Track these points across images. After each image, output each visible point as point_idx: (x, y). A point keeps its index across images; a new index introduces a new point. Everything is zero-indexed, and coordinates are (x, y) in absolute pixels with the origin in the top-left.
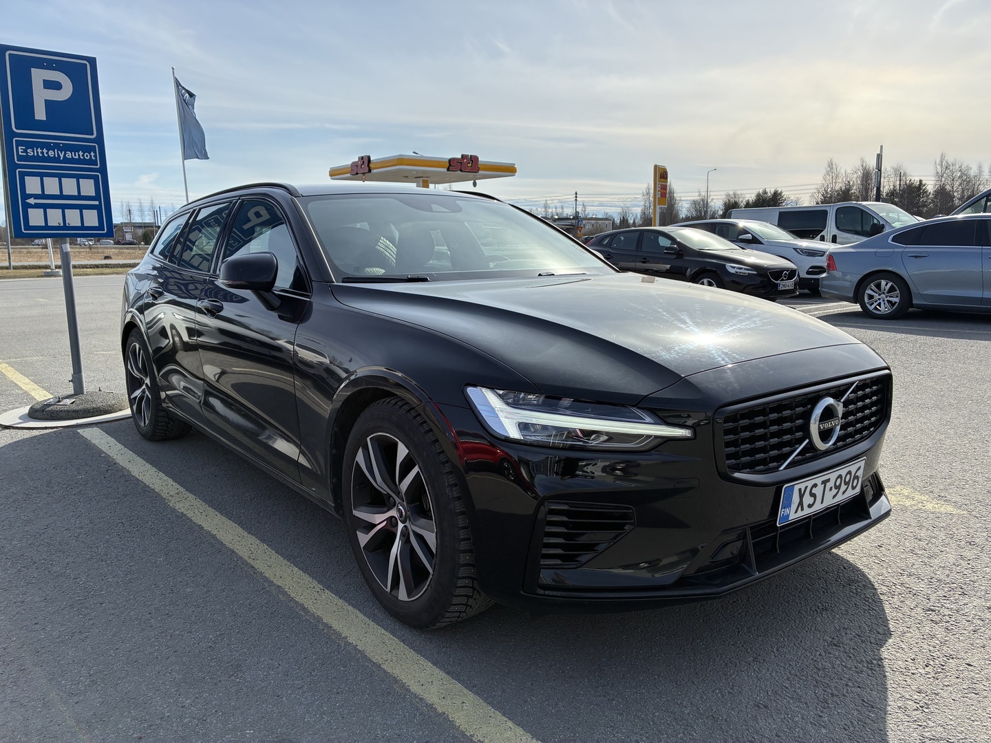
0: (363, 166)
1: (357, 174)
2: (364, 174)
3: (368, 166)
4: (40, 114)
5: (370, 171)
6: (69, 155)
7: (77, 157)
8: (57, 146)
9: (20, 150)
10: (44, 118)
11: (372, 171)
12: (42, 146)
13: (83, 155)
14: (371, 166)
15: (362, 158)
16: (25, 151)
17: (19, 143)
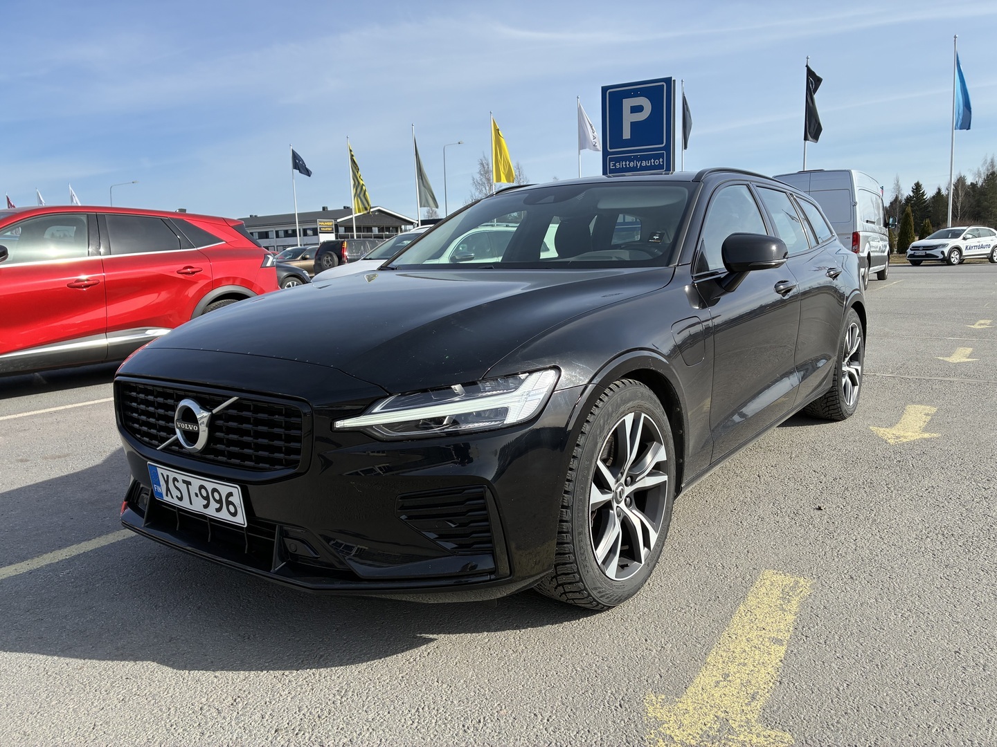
4: (627, 134)
6: (644, 164)
7: (650, 164)
8: (636, 158)
9: (611, 165)
10: (629, 137)
12: (625, 159)
13: (654, 162)
16: (615, 165)
17: (611, 160)
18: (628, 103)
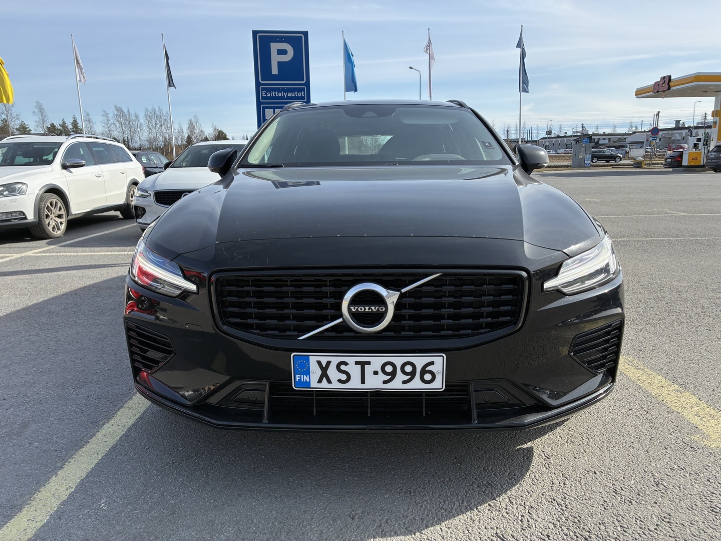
0: (663, 85)
1: (658, 92)
2: (664, 91)
3: (668, 84)
4: (275, 71)
5: (669, 88)
6: (290, 95)
7: (294, 95)
8: (283, 90)
9: (263, 94)
10: (277, 73)
11: (671, 89)
12: (275, 90)
13: (297, 94)
14: (671, 84)
15: (664, 77)
16: (266, 94)
17: (263, 89)
18: (275, 47)
